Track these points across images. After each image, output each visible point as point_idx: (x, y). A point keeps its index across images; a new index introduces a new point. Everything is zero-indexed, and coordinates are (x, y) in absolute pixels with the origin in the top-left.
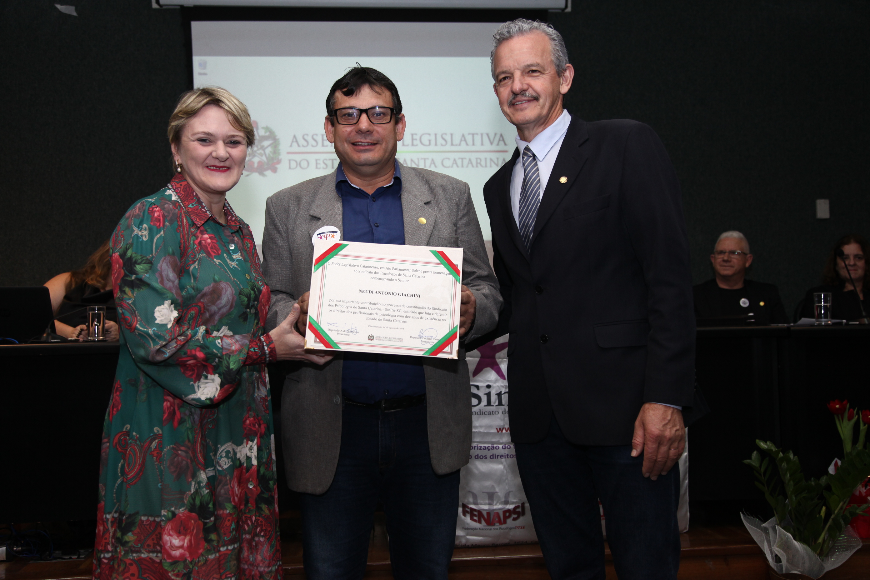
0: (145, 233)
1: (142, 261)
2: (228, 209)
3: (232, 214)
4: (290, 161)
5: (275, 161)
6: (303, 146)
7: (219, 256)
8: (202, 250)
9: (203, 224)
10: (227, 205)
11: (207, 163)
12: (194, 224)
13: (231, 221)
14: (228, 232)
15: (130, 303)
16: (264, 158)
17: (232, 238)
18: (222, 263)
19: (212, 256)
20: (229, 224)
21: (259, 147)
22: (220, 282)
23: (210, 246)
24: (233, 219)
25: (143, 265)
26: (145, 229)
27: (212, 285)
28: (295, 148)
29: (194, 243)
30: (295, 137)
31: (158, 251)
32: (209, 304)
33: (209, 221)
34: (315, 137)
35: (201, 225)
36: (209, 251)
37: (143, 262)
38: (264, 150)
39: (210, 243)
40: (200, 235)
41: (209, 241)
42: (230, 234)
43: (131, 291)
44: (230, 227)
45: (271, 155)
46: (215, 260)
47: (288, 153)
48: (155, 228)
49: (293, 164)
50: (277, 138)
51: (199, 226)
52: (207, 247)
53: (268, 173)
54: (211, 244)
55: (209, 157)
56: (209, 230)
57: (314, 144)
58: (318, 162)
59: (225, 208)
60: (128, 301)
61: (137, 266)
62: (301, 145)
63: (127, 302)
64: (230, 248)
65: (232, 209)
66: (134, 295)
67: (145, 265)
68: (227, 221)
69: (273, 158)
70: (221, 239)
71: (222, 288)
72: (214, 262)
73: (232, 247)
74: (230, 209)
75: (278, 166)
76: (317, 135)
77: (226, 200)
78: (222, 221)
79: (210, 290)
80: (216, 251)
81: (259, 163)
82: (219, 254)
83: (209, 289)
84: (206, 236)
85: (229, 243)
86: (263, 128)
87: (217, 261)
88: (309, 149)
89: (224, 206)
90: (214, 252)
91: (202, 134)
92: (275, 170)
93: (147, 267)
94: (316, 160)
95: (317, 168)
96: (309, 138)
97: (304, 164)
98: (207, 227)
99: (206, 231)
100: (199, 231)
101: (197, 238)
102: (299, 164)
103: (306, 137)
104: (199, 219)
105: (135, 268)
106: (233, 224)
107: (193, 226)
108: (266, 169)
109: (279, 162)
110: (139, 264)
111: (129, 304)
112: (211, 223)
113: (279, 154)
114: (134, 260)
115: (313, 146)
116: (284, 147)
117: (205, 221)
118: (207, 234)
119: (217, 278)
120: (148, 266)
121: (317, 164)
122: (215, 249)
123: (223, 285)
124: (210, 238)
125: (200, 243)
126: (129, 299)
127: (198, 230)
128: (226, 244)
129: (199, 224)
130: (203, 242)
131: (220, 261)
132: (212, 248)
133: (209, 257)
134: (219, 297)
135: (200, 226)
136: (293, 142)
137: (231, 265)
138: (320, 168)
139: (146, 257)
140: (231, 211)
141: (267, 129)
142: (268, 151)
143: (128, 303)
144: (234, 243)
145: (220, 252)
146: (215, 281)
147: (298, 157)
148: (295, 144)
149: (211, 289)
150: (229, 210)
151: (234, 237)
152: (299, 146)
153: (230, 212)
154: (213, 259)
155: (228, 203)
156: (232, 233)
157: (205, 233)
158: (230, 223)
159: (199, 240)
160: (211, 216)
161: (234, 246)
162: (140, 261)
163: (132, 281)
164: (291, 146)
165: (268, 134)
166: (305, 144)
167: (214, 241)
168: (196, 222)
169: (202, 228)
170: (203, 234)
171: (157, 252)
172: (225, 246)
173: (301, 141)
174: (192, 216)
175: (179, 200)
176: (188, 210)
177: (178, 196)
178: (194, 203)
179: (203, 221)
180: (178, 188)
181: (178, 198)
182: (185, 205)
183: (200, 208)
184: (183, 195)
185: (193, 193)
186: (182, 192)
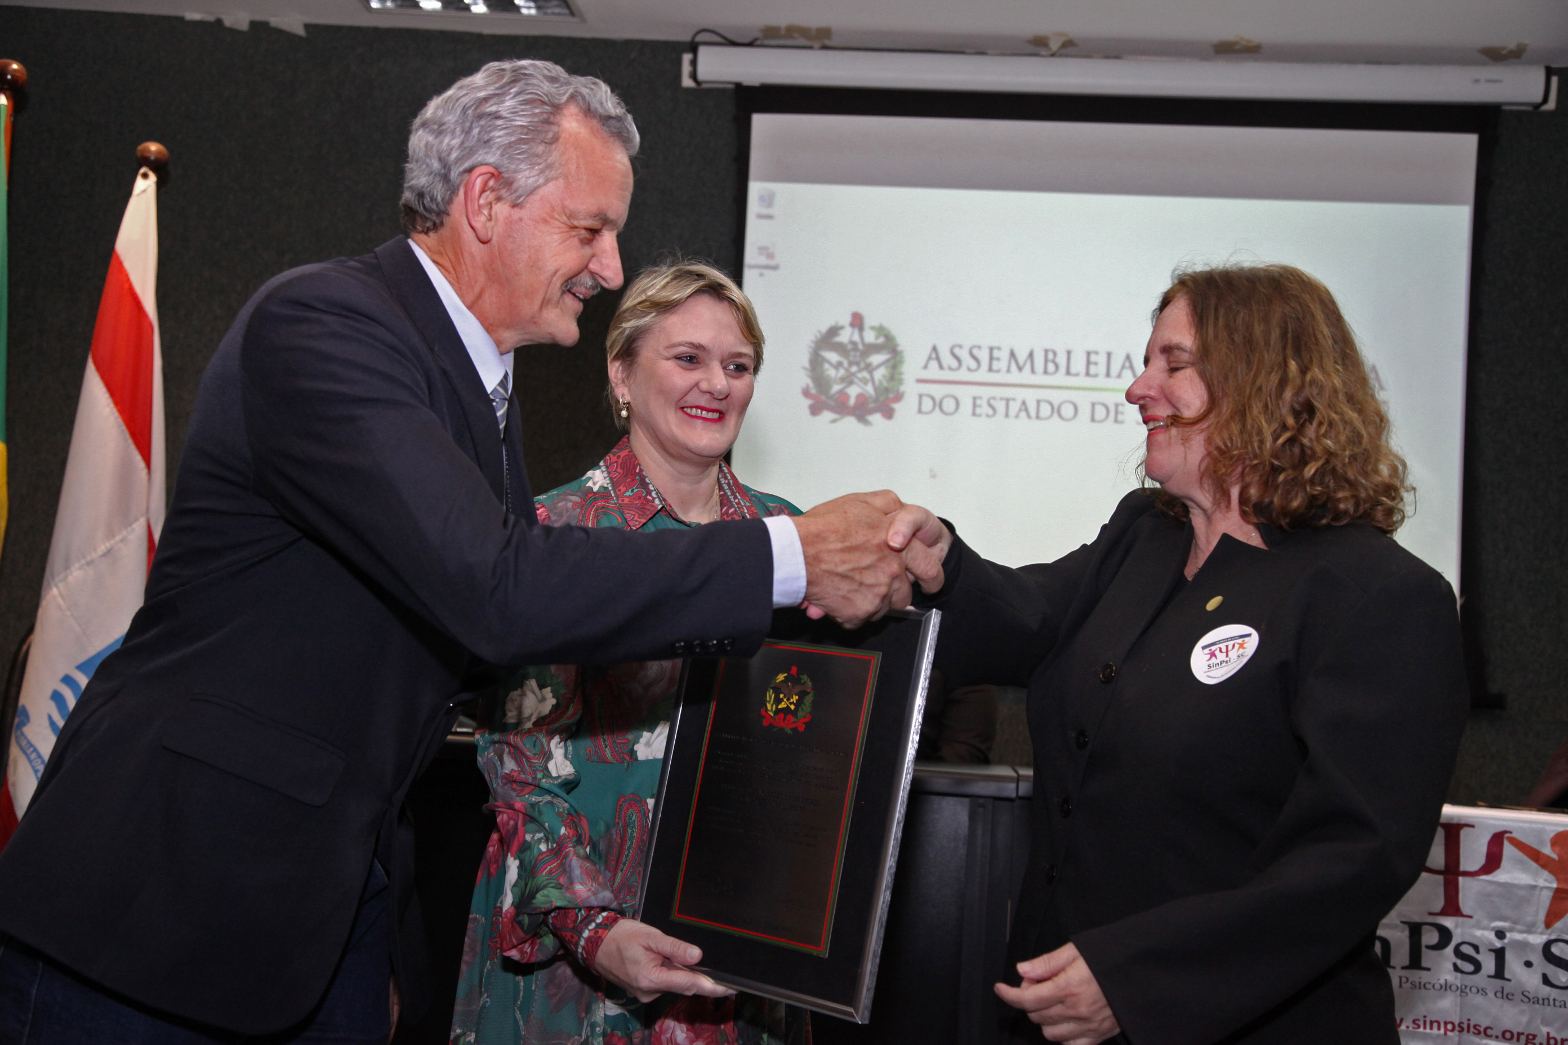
4: (921, 396)
5: (891, 396)
6: (950, 369)
9: (644, 524)
16: (870, 389)
21: (862, 365)
28: (934, 372)
30: (935, 349)
33: (657, 517)
34: (975, 352)
38: (871, 372)
45: (885, 384)
47: (920, 381)
49: (927, 405)
50: (899, 349)
53: (876, 418)
55: (693, 391)
57: (973, 364)
58: (978, 402)
62: (945, 364)
69: (887, 390)
75: (896, 406)
76: (979, 347)
81: (859, 396)
86: (873, 328)
88: (963, 375)
91: (687, 346)
92: (889, 414)
94: (975, 399)
95: (974, 414)
96: (964, 354)
97: (949, 405)
102: (938, 405)
103: (957, 351)
104: (639, 516)
108: (872, 411)
109: (899, 397)
113: (901, 382)
115: (969, 369)
116: (912, 368)
121: (975, 406)
136: (930, 358)
138: (980, 415)
141: (881, 330)
142: (880, 374)
147: (938, 391)
148: (934, 364)
152: (941, 367)
160: (664, 509)
164: (926, 367)
165: (881, 340)
166: (954, 364)
168: (630, 523)
173: (948, 360)
174: (626, 512)
175: (609, 485)
176: (623, 500)
177: (611, 479)
178: (634, 488)
179: (645, 518)
180: (613, 463)
181: (608, 482)
182: (618, 493)
183: (643, 495)
184: (620, 473)
185: (635, 468)
186: (619, 470)
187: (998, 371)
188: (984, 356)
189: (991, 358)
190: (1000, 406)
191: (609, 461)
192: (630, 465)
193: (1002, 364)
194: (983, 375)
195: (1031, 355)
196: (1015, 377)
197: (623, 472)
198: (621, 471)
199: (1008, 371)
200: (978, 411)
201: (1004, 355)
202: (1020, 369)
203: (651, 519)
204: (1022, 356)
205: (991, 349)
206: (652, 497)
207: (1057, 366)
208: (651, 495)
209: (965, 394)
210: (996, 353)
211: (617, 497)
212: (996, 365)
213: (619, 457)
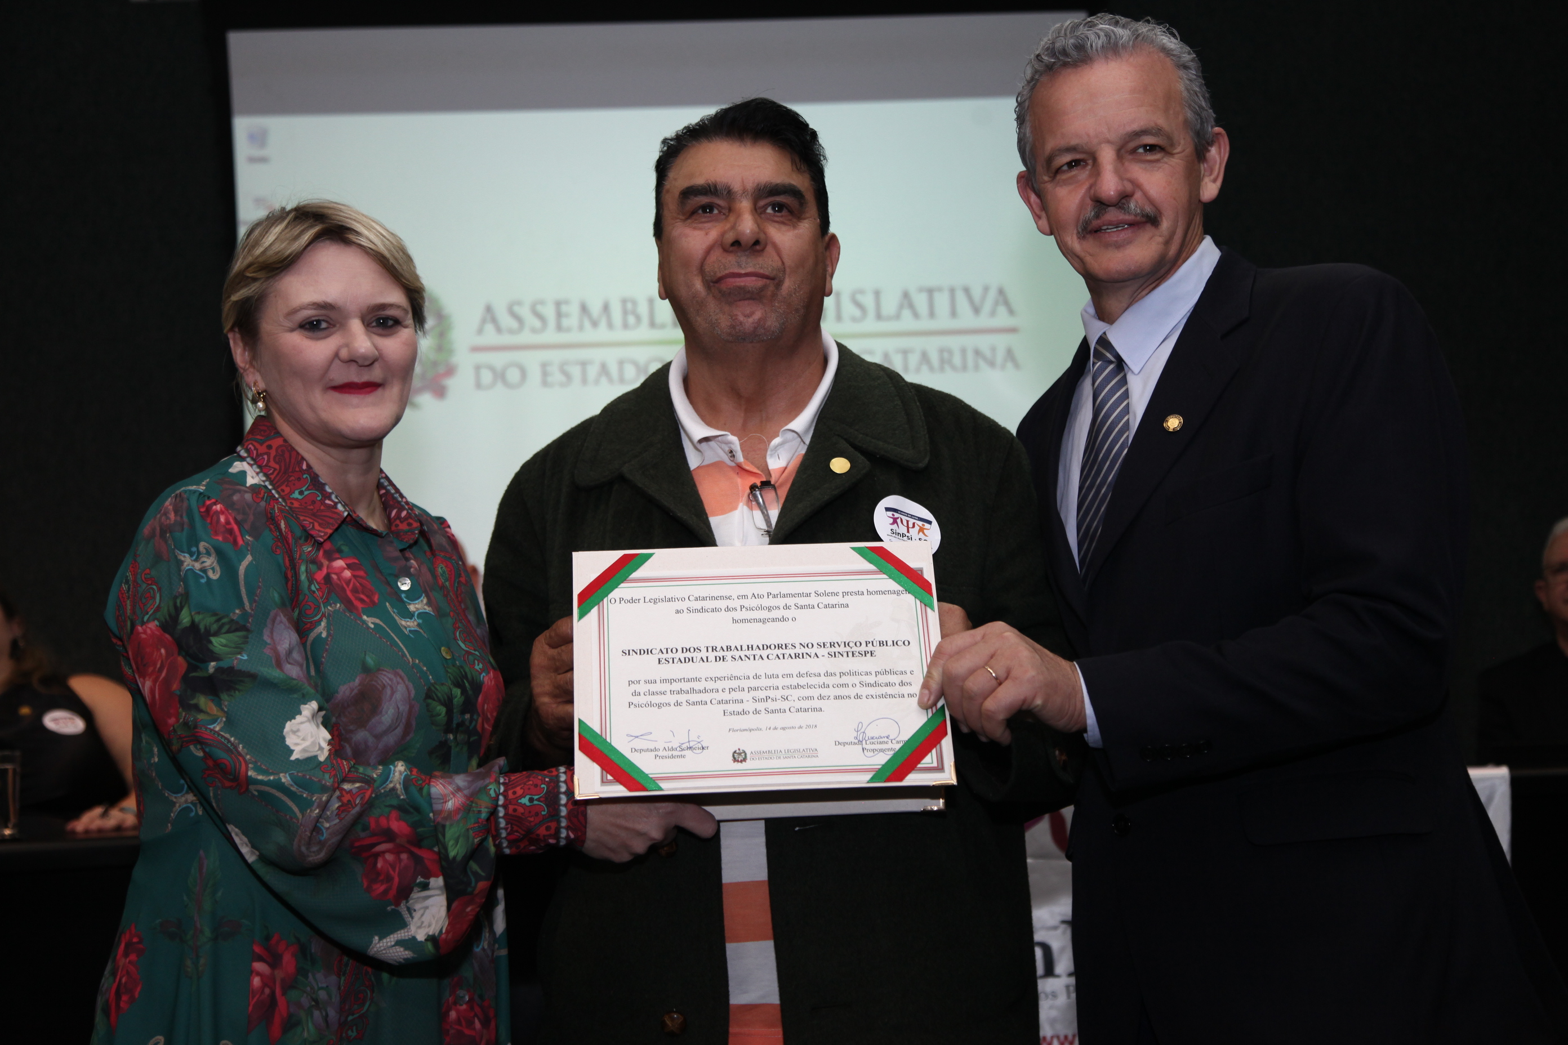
0: (209, 561)
1: (220, 628)
2: (388, 491)
3: (399, 502)
4: (478, 368)
5: (441, 370)
6: (510, 331)
7: (373, 607)
8: (333, 595)
9: (331, 535)
10: (386, 483)
11: (331, 380)
12: (309, 537)
13: (398, 522)
14: (392, 550)
15: (217, 729)
17: (403, 562)
18: (381, 623)
19: (357, 609)
20: (393, 528)
22: (379, 670)
23: (351, 585)
24: (404, 514)
25: (224, 636)
26: (208, 554)
27: (357, 681)
28: (490, 337)
29: (311, 579)
30: (489, 309)
31: (257, 598)
32: (352, 727)
33: (344, 526)
34: (539, 308)
35: (325, 538)
36: (350, 599)
37: (224, 629)
39: (350, 580)
40: (325, 563)
41: (347, 574)
42: (398, 554)
43: (212, 700)
44: (398, 535)
45: (432, 356)
46: (365, 617)
47: (475, 349)
48: (228, 548)
49: (487, 376)
50: (445, 312)
51: (322, 540)
52: (344, 590)
53: (425, 399)
54: (353, 580)
55: (334, 365)
56: (345, 549)
57: (537, 324)
58: (549, 369)
59: (383, 492)
60: (211, 727)
61: (213, 639)
62: (503, 326)
63: (209, 728)
64: (399, 588)
65: (397, 490)
66: (223, 710)
67: (231, 636)
68: (389, 522)
70: (376, 567)
71: (384, 687)
72: (364, 622)
73: (405, 585)
74: (393, 491)
76: (543, 302)
77: (381, 471)
78: (374, 523)
79: (353, 694)
80: (367, 596)
82: (373, 603)
83: (352, 690)
84: (340, 563)
85: (397, 576)
87: (370, 621)
88: (525, 337)
89: (379, 486)
90: (362, 600)
91: (311, 309)
92: (440, 392)
93: (236, 639)
94: (544, 365)
95: (545, 384)
96: (525, 312)
97: (513, 375)
98: (339, 543)
99: (339, 551)
100: (321, 553)
101: (320, 567)
102: (500, 376)
103: (516, 309)
104: (320, 525)
105: (210, 647)
106: (403, 527)
107: (306, 540)
108: (419, 392)
109: (451, 371)
110: (216, 634)
111: (216, 732)
112: (350, 531)
113: (451, 352)
114: (202, 627)
115: (533, 330)
116: (463, 335)
117: (335, 527)
118: (341, 558)
119: (370, 661)
120: (237, 636)
121: (545, 374)
122: (363, 593)
123: (386, 678)
124: (349, 567)
125: (328, 578)
126: (214, 721)
127: (318, 550)
128: (389, 579)
129: (321, 537)
130: (334, 577)
131: (377, 621)
132: (355, 591)
133: (350, 611)
134: (375, 709)
135: (325, 541)
136: (484, 321)
137: (406, 628)
138: (552, 385)
139: (227, 616)
140: (397, 495)
142: (424, 344)
143: (211, 730)
144: (409, 575)
145: (376, 599)
146: (366, 669)
147: (498, 359)
148: (489, 328)
149: (356, 691)
150: (392, 495)
151: (407, 559)
152: (499, 330)
153: (395, 499)
154: (361, 617)
155: (387, 478)
156: (402, 551)
157: (337, 555)
158: (397, 526)
159: (325, 571)
160: (349, 514)
161: (408, 581)
162: (215, 627)
163: (211, 678)
164: (480, 331)
166: (514, 324)
167: (361, 573)
168: (312, 532)
169: (327, 546)
170: (331, 559)
171: (255, 601)
172: (388, 583)
173: (506, 320)
174: (302, 518)
175: (267, 483)
176: (292, 504)
177: (266, 475)
178: (304, 489)
179: (330, 528)
180: (262, 454)
181: (264, 479)
182: (282, 494)
183: (319, 498)
184: (275, 469)
185: (300, 464)
186: (272, 464)
187: (568, 330)
188: (549, 312)
189: (559, 315)
190: (576, 371)
191: (255, 452)
192: (290, 459)
193: (572, 320)
194: (550, 336)
195: (606, 308)
196: (590, 335)
197: (280, 467)
198: (277, 467)
199: (581, 328)
200: (549, 379)
201: (574, 309)
202: (595, 324)
203: (337, 530)
204: (596, 309)
205: (558, 304)
206: (333, 501)
207: (638, 318)
208: (330, 499)
209: (532, 360)
210: (564, 308)
211: (284, 500)
212: (565, 322)
213: (270, 447)
